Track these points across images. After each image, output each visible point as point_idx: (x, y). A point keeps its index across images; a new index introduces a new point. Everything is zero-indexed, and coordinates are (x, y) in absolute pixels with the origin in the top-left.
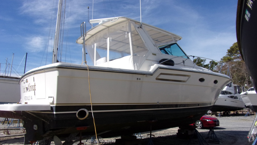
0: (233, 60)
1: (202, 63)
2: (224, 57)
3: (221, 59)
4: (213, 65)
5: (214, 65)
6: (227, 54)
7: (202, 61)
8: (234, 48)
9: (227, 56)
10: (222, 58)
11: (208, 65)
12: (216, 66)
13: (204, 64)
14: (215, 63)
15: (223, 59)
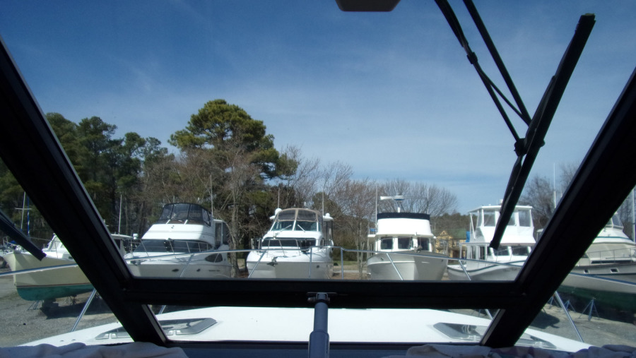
0: (201, 143)
1: (105, 133)
2: (178, 133)
3: (172, 136)
4: (133, 145)
5: (137, 145)
6: (188, 126)
7: (106, 127)
8: (209, 113)
9: (187, 130)
10: (174, 134)
11: (122, 141)
12: (140, 149)
13: (108, 136)
14: (141, 139)
15: (176, 136)
